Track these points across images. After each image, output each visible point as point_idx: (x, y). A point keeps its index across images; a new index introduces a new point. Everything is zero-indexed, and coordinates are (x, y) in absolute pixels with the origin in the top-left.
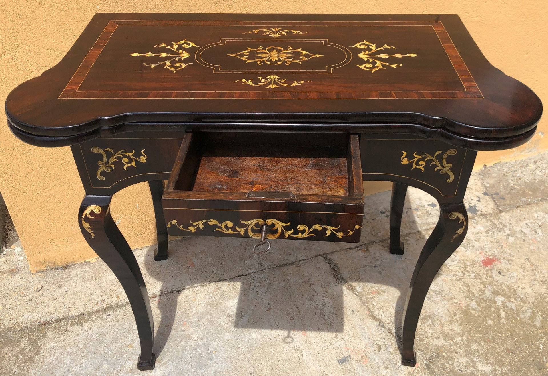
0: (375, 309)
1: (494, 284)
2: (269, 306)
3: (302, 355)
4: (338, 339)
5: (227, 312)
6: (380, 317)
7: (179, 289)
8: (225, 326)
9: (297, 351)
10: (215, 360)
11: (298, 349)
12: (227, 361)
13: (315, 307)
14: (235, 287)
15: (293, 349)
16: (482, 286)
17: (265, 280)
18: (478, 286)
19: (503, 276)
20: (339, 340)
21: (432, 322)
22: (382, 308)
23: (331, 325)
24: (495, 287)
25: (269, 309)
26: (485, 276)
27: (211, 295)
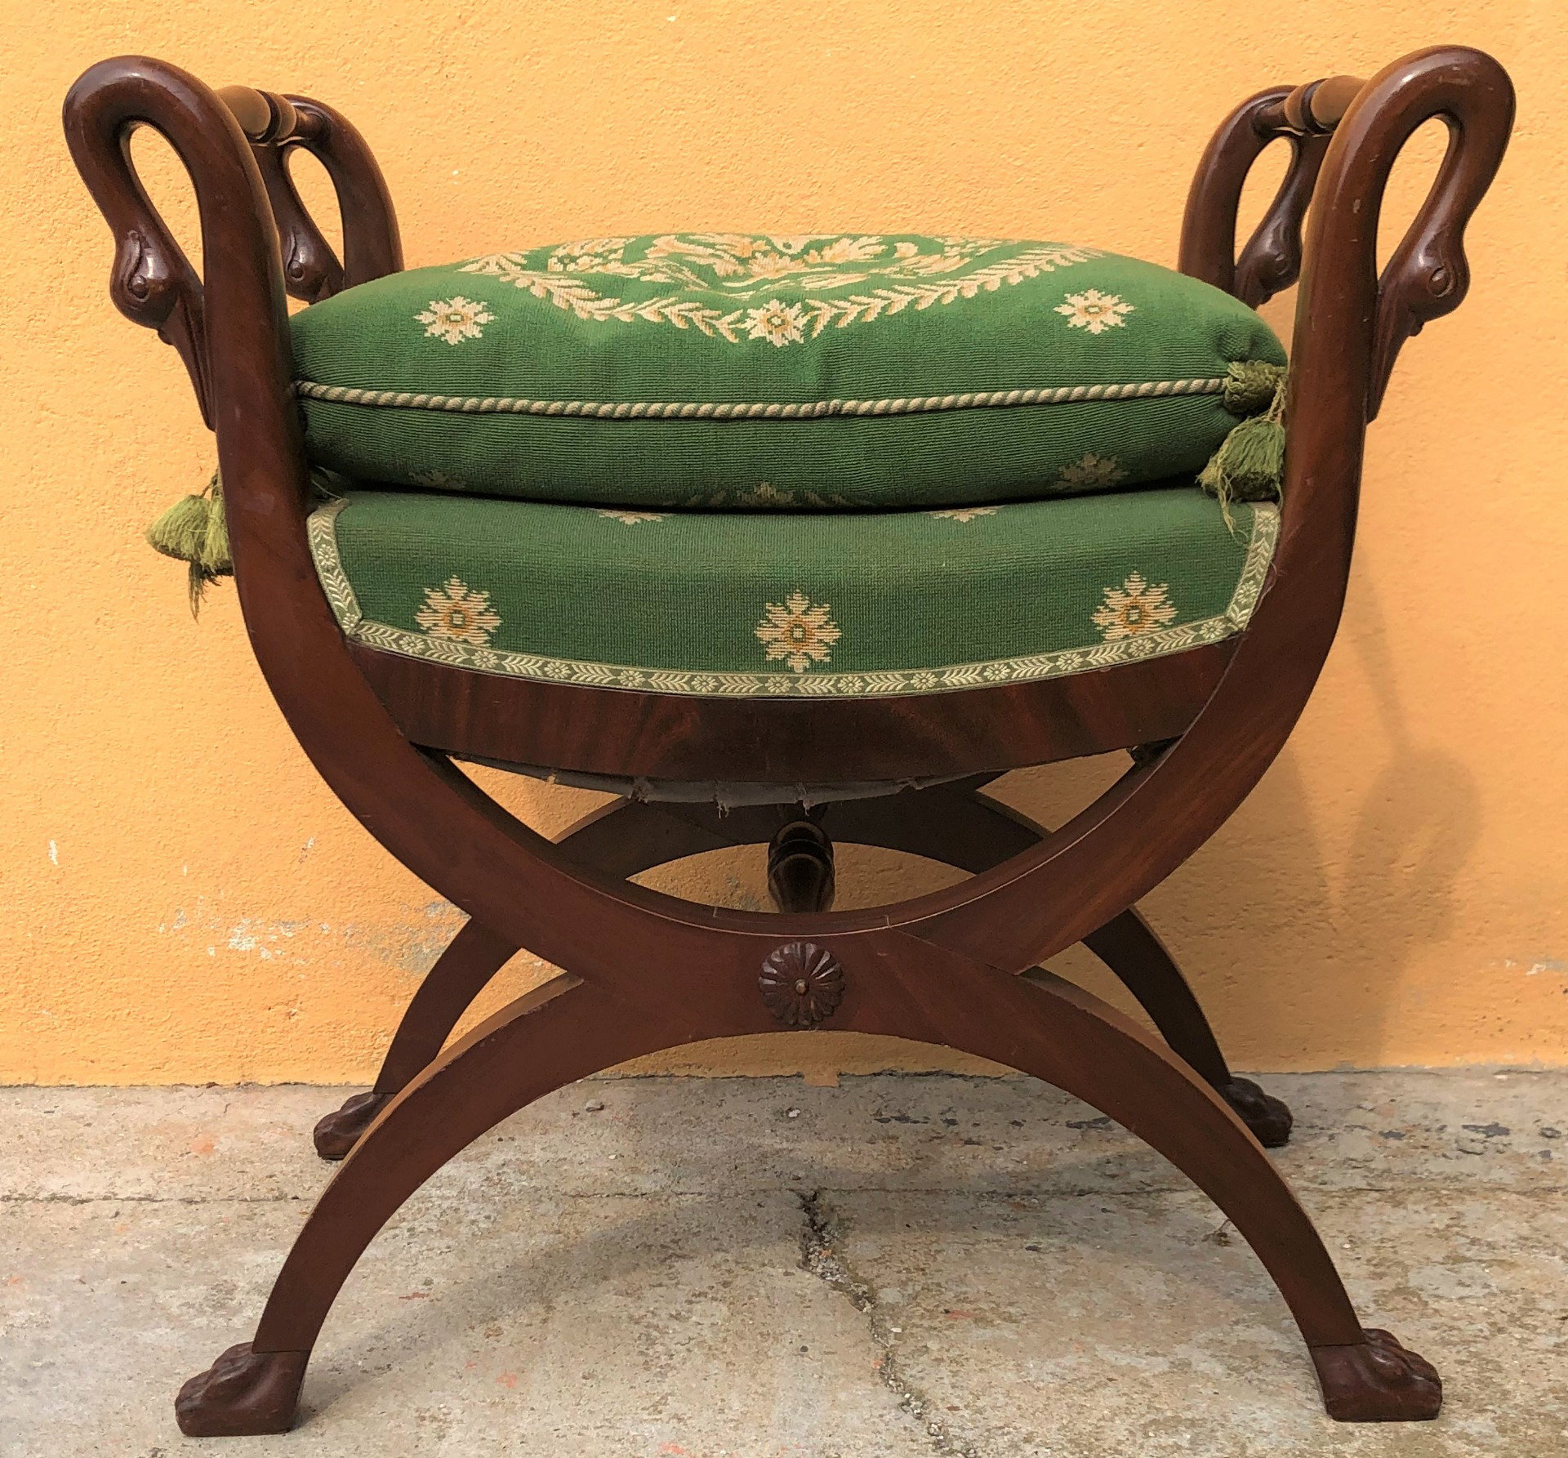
0: (925, 1358)
2: (420, 1287)
3: (441, 1438)
4: (658, 1417)
5: (225, 1278)
6: (925, 1385)
7: (84, 1197)
8: (175, 1310)
9: (426, 1422)
10: (35, 1389)
11: (441, 1417)
12: (83, 1400)
13: (631, 1318)
15: (416, 1415)
17: (473, 1222)
20: (657, 1420)
21: (1192, 1442)
22: (957, 1363)
23: (663, 1375)
27: (198, 1228)
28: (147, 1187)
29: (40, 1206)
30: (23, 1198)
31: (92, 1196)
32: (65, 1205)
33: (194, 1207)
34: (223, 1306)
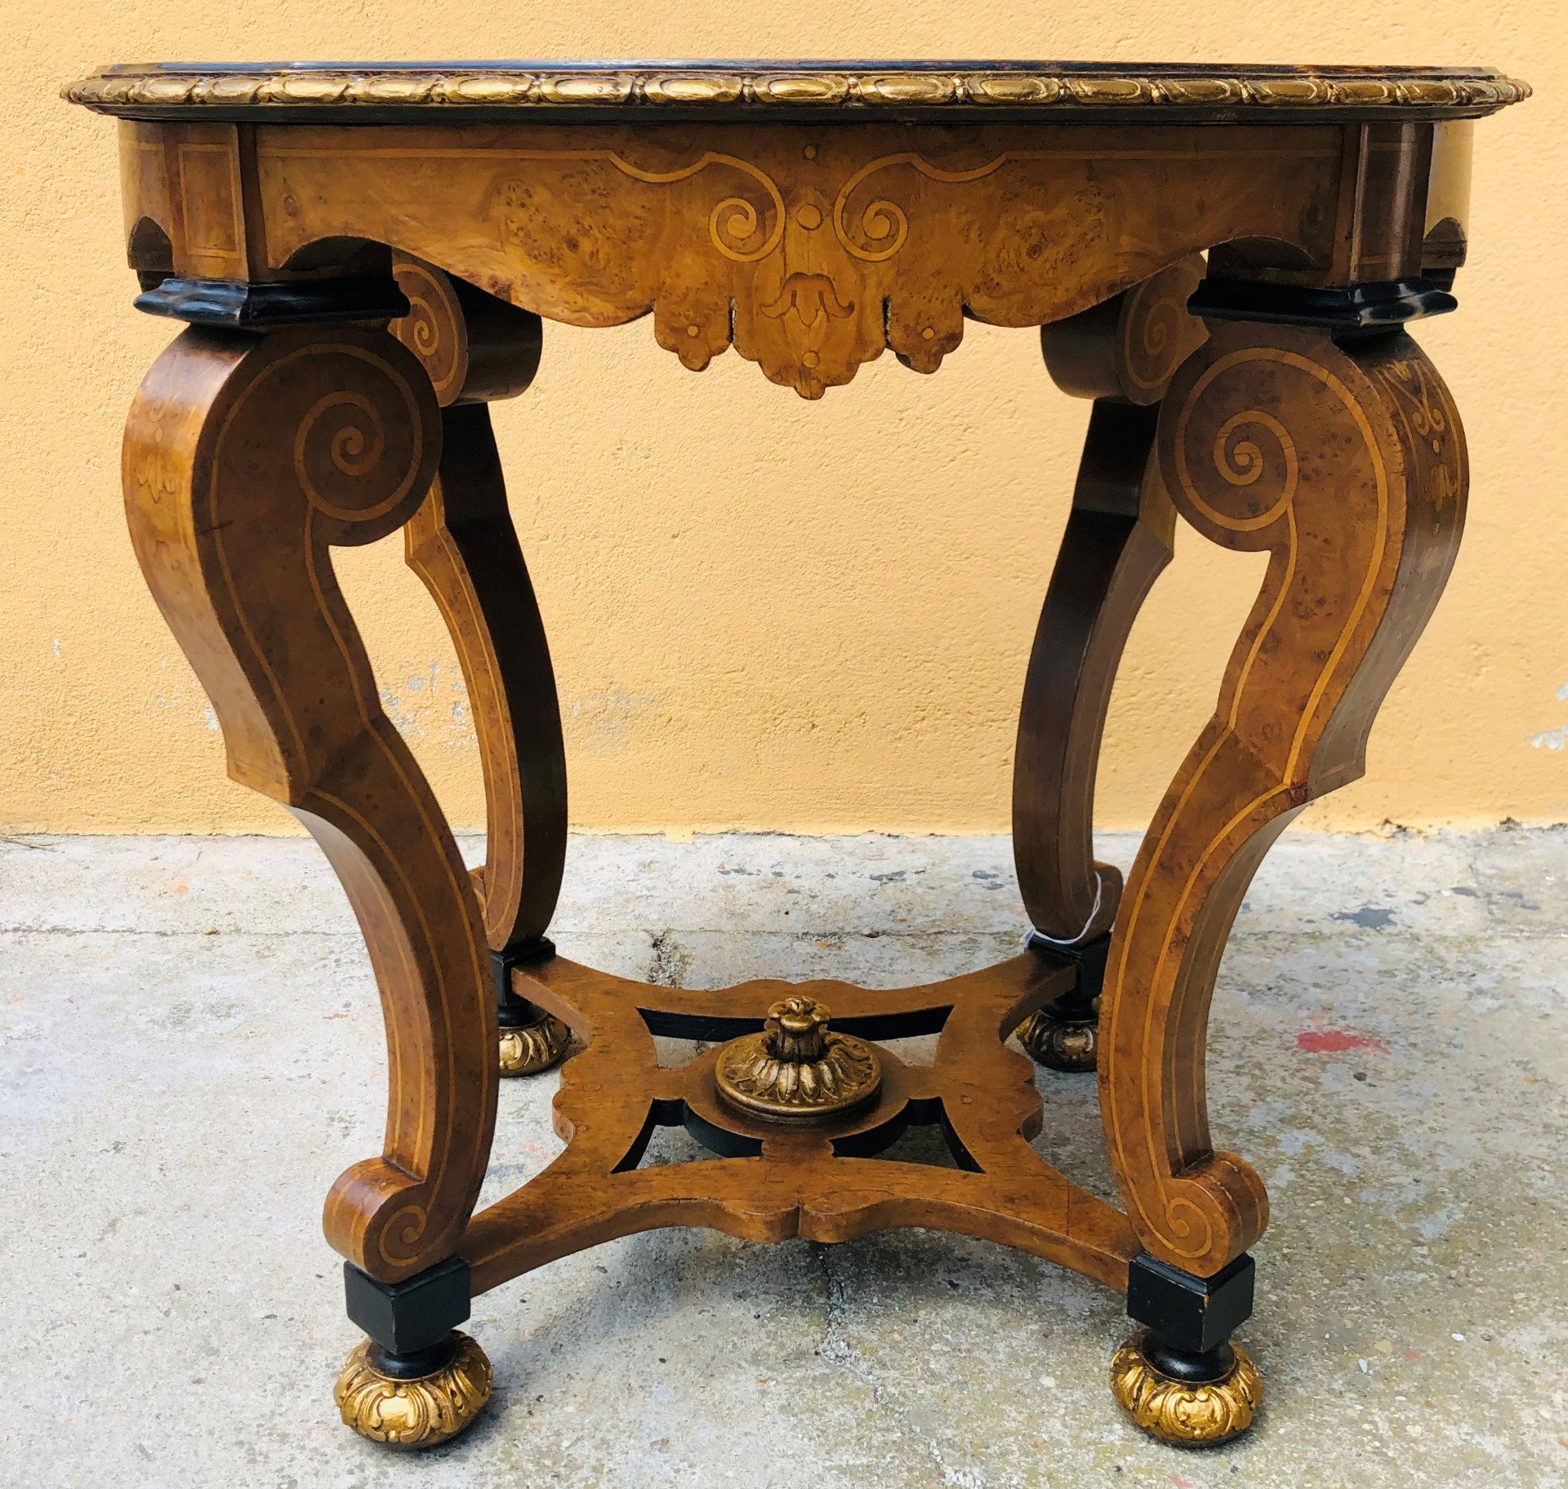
1: (1309, 1098)
2: (340, 1009)
3: (345, 1136)
4: (519, 1121)
5: (185, 999)
7: (78, 929)
8: (143, 1027)
9: (335, 1123)
10: (25, 1092)
14: (266, 954)
16: (1247, 1097)
18: (1230, 1093)
19: (1371, 1085)
20: (518, 1124)
24: (1304, 1106)
25: (337, 1015)
26: (1284, 1074)
27: (168, 957)
28: (131, 922)
29: (42, 937)
30: (30, 930)
31: (84, 929)
32: (62, 936)
33: (165, 938)
34: (181, 1023)
